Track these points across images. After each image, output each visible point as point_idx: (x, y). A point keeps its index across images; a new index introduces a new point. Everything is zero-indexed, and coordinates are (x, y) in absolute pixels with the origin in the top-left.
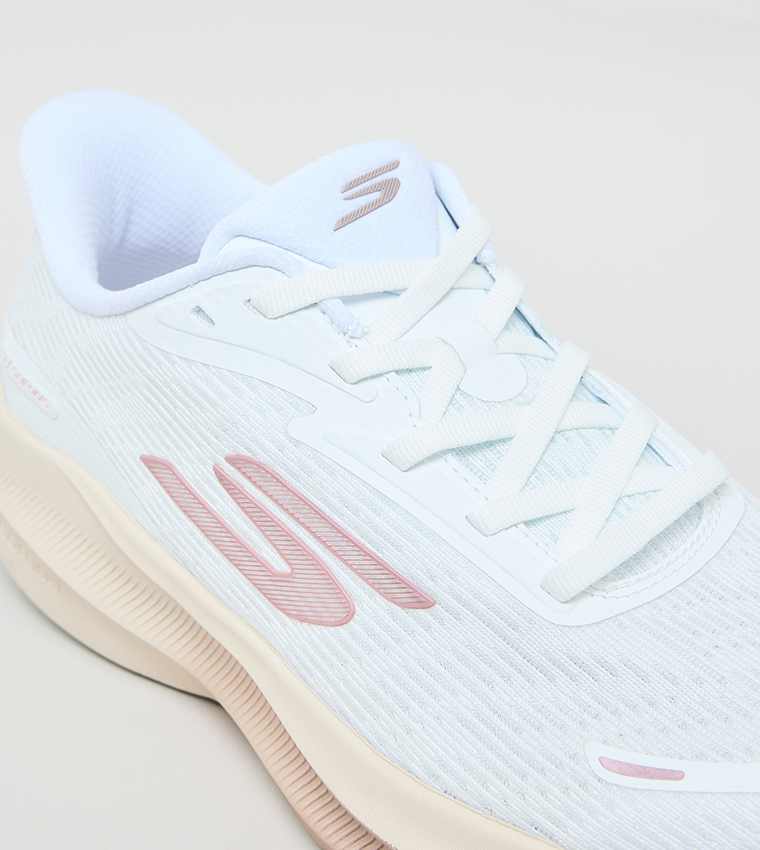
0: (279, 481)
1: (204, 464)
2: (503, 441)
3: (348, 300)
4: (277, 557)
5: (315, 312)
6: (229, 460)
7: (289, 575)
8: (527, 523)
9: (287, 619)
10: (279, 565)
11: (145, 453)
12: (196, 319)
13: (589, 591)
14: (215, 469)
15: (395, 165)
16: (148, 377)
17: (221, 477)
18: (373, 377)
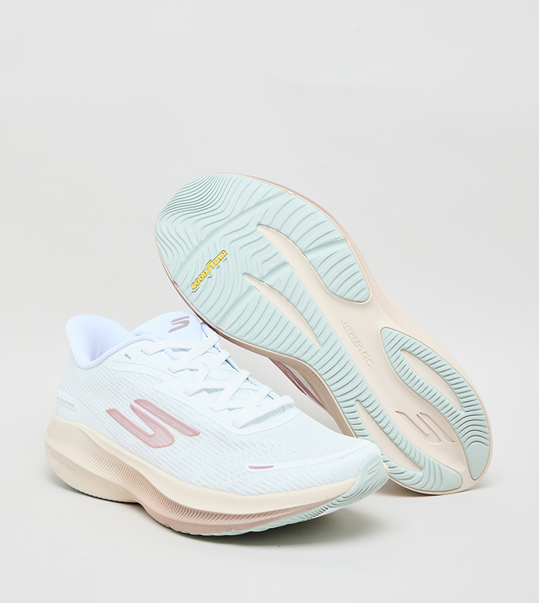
0: (151, 404)
1: (127, 405)
2: (221, 390)
3: (175, 350)
4: (150, 430)
5: (163, 352)
6: (135, 401)
7: (153, 436)
8: (229, 409)
9: (151, 448)
10: (151, 432)
11: (108, 409)
12: (126, 358)
13: (244, 426)
14: (131, 406)
15: (189, 317)
16: (109, 381)
17: (132, 408)
18: (181, 371)
